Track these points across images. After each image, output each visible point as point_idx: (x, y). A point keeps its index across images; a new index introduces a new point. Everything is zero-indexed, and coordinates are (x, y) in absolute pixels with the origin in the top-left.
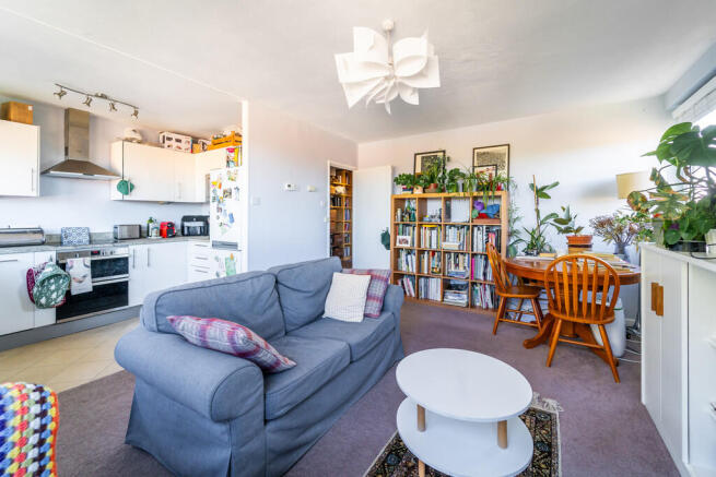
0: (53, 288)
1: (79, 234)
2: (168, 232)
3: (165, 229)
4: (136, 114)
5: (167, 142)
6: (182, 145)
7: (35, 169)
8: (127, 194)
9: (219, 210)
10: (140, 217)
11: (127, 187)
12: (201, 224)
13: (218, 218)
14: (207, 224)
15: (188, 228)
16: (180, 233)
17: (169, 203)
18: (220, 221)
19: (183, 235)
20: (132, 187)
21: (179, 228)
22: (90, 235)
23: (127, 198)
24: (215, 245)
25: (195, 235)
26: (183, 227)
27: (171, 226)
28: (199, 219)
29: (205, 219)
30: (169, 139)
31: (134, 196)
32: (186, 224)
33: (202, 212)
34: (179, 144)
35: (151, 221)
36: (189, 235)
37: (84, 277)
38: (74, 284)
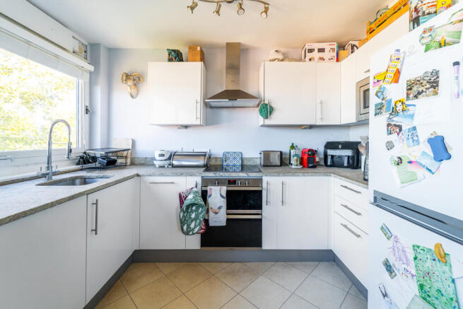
0: (193, 216)
1: (235, 158)
2: (309, 161)
3: (306, 157)
4: (266, 11)
5: (309, 55)
6: (326, 55)
7: (199, 100)
8: (267, 118)
9: (394, 128)
10: (281, 143)
11: (267, 110)
12: (349, 153)
13: (390, 146)
14: (358, 154)
15: (332, 157)
16: (322, 163)
17: (311, 127)
18: (395, 153)
19: (326, 165)
20: (272, 110)
21: (322, 156)
22: (242, 159)
23: (268, 122)
24: (381, 201)
25: (341, 166)
26: (326, 156)
27: (313, 153)
28: (347, 145)
29: (353, 146)
30: (311, 51)
31: (274, 120)
32: (330, 152)
33: (353, 136)
34: (321, 55)
35: (293, 147)
36: (333, 165)
37: (220, 208)
38: (211, 214)
